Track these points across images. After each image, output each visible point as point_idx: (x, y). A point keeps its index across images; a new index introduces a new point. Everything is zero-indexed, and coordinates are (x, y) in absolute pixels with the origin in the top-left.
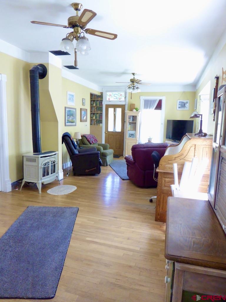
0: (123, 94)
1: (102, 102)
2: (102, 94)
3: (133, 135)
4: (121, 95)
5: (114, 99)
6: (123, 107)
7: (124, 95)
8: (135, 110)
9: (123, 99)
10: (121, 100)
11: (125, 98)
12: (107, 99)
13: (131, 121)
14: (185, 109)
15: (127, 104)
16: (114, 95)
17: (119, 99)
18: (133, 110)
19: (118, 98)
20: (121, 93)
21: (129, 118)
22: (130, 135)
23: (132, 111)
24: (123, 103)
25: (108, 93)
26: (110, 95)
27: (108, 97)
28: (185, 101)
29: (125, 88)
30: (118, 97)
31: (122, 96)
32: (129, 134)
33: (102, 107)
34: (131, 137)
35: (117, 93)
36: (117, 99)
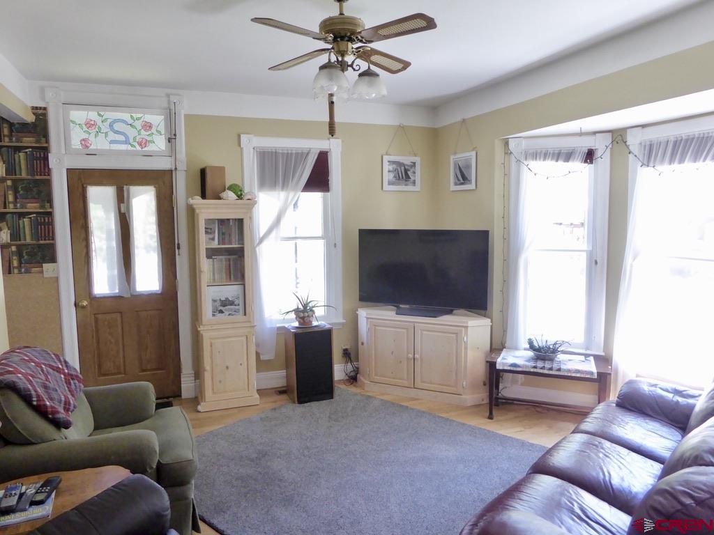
0: (157, 120)
1: (46, 159)
2: (45, 115)
3: (232, 303)
4: (148, 126)
5: (112, 142)
6: (161, 181)
7: (162, 128)
8: (230, 195)
9: (160, 143)
10: (150, 148)
11: (169, 140)
12: (76, 143)
13: (215, 245)
14: (410, 188)
15: (182, 166)
16: (111, 126)
17: (140, 144)
18: (224, 195)
19: (131, 141)
20: (149, 118)
21: (208, 231)
22: (218, 304)
23: (220, 198)
24: (163, 164)
25: (78, 115)
26: (90, 125)
27: (77, 136)
28: (407, 160)
29: (168, 95)
30: (131, 133)
31: (153, 130)
32: (214, 301)
33: (48, 184)
34: (221, 312)
35: (126, 116)
36: (127, 142)
